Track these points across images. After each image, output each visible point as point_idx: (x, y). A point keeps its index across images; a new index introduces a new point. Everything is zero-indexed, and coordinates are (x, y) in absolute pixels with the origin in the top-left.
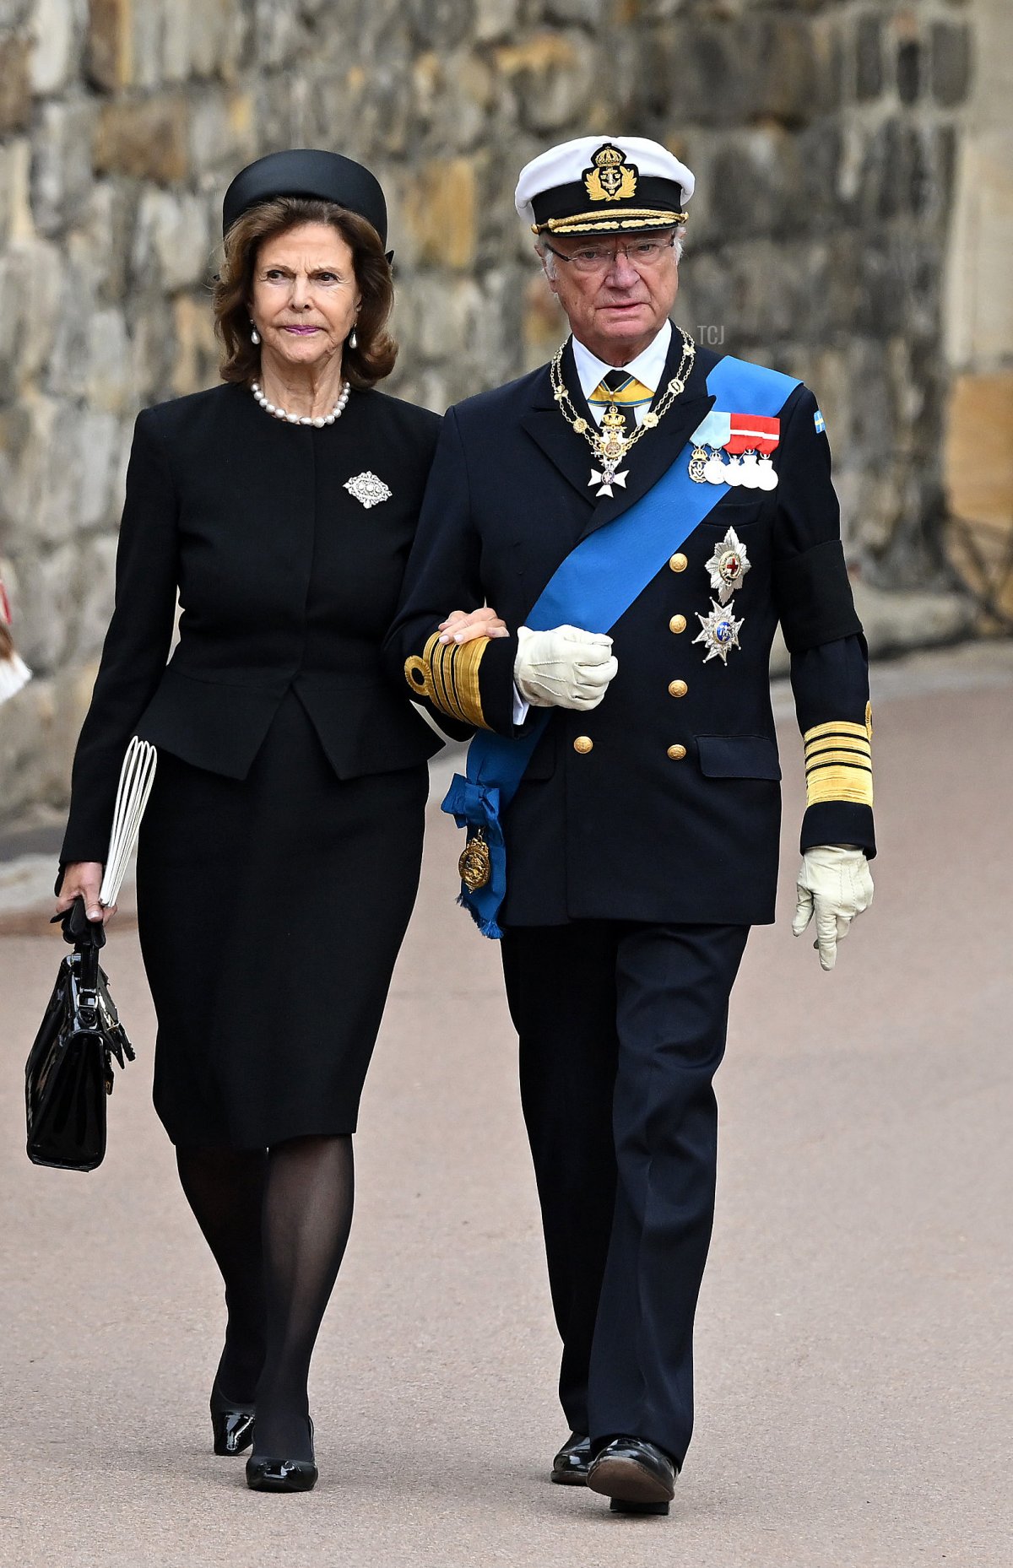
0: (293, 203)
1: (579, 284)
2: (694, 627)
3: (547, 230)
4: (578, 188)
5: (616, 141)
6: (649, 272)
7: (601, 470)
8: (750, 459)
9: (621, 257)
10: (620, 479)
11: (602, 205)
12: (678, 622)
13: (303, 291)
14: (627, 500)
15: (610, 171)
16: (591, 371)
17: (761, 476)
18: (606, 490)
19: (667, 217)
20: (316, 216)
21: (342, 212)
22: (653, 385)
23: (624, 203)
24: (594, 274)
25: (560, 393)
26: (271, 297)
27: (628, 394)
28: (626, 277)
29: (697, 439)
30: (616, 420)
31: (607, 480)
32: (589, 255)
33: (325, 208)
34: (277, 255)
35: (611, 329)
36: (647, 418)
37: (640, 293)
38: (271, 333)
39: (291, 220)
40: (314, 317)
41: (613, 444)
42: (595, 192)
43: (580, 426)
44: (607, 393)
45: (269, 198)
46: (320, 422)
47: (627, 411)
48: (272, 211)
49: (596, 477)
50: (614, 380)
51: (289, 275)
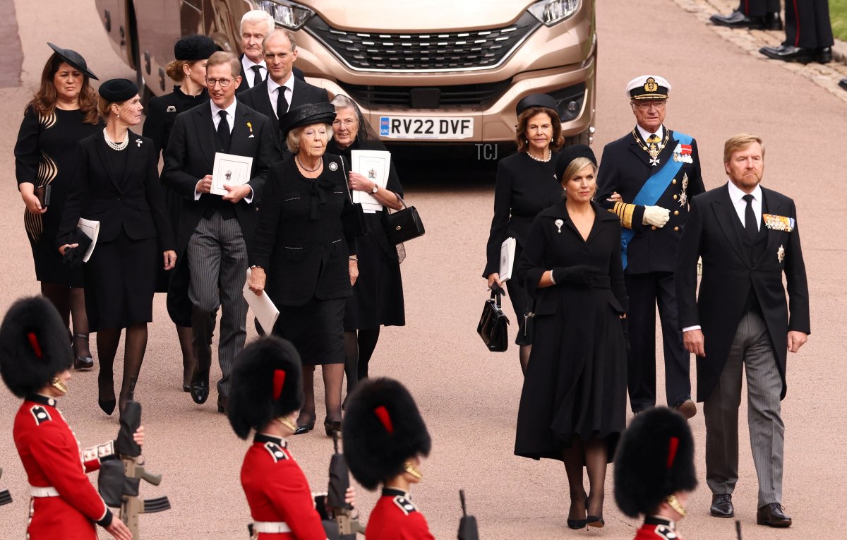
0: (536, 109)
1: (641, 112)
2: (679, 198)
3: (634, 98)
4: (643, 88)
5: (652, 77)
6: (659, 109)
7: (653, 159)
8: (686, 155)
9: (653, 106)
10: (658, 161)
11: (649, 92)
12: (675, 196)
13: (541, 130)
14: (660, 166)
15: (651, 84)
16: (646, 135)
17: (689, 160)
18: (654, 164)
19: (664, 97)
20: (541, 111)
21: (548, 109)
22: (661, 137)
23: (654, 92)
24: (646, 110)
25: (638, 140)
26: (532, 132)
27: (656, 140)
28: (654, 111)
29: (675, 151)
30: (653, 146)
31: (655, 161)
32: (645, 105)
33: (543, 109)
34: (533, 122)
35: (649, 123)
36: (661, 146)
37: (657, 115)
38: (533, 142)
39: (536, 113)
40: (543, 137)
41: (654, 153)
42: (647, 89)
43: (645, 148)
44: (651, 140)
45: (530, 107)
46: (545, 161)
47: (656, 144)
48: (530, 111)
49: (651, 161)
50: (653, 137)
51: (536, 126)
